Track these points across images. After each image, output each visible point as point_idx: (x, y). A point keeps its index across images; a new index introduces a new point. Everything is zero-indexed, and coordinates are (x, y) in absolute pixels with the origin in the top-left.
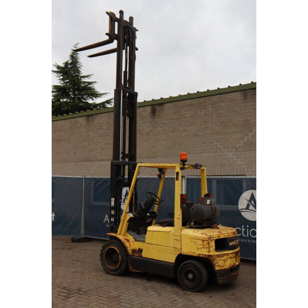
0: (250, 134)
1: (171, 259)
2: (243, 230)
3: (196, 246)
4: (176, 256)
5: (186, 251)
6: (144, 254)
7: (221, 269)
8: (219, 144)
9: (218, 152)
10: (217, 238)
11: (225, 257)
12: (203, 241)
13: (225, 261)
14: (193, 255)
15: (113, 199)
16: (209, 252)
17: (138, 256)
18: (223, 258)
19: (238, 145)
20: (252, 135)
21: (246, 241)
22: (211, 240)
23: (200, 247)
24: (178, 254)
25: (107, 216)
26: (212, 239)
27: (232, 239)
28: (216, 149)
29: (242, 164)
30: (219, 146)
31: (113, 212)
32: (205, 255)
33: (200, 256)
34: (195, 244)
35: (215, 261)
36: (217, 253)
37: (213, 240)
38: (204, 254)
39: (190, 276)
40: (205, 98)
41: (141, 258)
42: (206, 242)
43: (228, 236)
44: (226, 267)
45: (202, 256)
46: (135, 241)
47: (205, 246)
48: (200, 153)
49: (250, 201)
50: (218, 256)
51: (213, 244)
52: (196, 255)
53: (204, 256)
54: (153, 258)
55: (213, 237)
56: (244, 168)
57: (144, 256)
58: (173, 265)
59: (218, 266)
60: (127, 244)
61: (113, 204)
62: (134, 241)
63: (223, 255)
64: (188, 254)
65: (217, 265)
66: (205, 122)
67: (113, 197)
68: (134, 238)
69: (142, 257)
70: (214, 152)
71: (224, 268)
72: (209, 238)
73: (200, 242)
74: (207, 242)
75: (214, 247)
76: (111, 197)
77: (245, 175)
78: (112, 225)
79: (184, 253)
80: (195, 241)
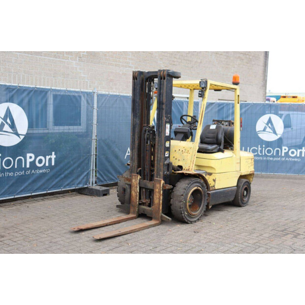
49: (267, 124)
64: (245, 174)
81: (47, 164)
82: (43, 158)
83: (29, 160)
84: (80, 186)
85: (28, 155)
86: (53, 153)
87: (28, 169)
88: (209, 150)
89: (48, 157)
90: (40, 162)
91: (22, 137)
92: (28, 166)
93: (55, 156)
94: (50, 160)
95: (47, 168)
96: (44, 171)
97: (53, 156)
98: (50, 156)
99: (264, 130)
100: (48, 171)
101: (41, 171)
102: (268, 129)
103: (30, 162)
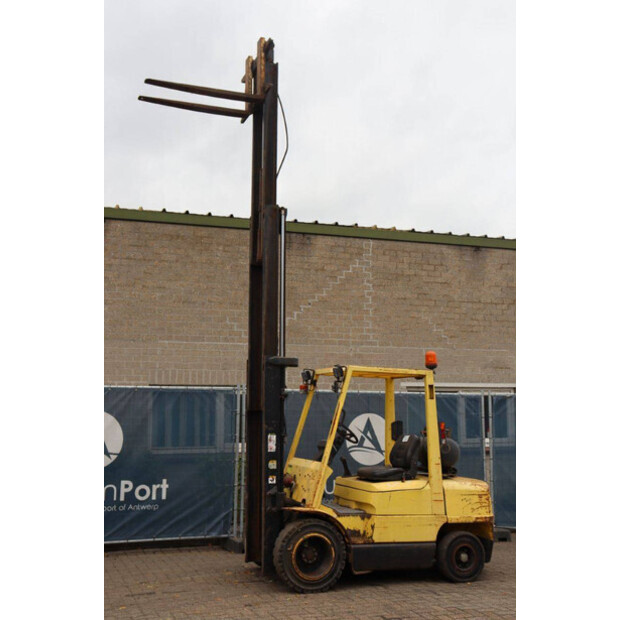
0: (296, 313)
1: (430, 535)
3: (470, 506)
4: (439, 527)
5: (455, 516)
6: (377, 538)
8: (236, 324)
9: (233, 340)
12: (480, 496)
14: (468, 521)
15: (273, 438)
16: (489, 512)
17: (365, 543)
20: (298, 315)
23: (475, 507)
24: (441, 524)
28: (230, 335)
31: (273, 465)
32: (486, 518)
33: (478, 520)
34: (468, 502)
38: (483, 516)
39: (464, 557)
40: (210, 229)
41: (372, 546)
42: (484, 498)
45: (481, 520)
46: (339, 516)
47: (484, 504)
48: (195, 339)
52: (472, 520)
53: (483, 520)
54: (397, 540)
57: (376, 541)
61: (272, 447)
62: (336, 516)
64: (460, 521)
66: (208, 277)
67: (272, 432)
68: (334, 511)
69: (373, 543)
70: (226, 340)
73: (476, 499)
74: (486, 497)
76: (268, 433)
78: (273, 491)
79: (454, 521)
80: (468, 498)
81: (154, 498)
82: (147, 488)
83: (123, 491)
84: (214, 535)
85: (123, 483)
86: (165, 481)
87: (122, 503)
88: (376, 476)
89: (155, 487)
90: (143, 492)
91: (114, 457)
92: (122, 498)
93: (167, 486)
94: (159, 491)
95: (154, 502)
96: (148, 507)
97: (165, 486)
98: (158, 486)
100: (155, 507)
101: (143, 507)
103: (126, 494)
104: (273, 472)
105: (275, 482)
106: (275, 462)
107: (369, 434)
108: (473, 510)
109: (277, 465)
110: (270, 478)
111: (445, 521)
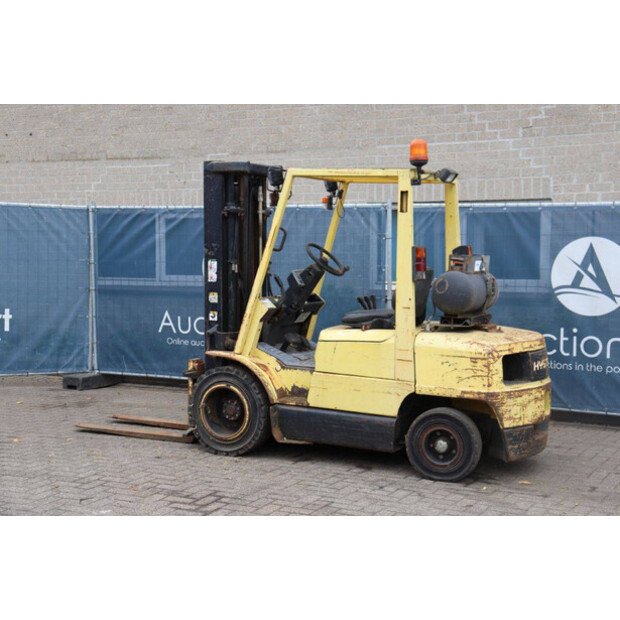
1: (388, 406)
2: (563, 339)
3: (456, 374)
4: (403, 398)
5: (427, 386)
6: (313, 400)
7: (515, 424)
10: (507, 353)
11: (525, 397)
12: (474, 360)
13: (524, 406)
14: (448, 394)
15: (213, 264)
16: (489, 385)
17: (297, 406)
18: (519, 400)
19: (531, 119)
21: (570, 367)
22: (494, 358)
23: (465, 375)
25: (167, 314)
26: (495, 354)
27: (537, 356)
28: (469, 130)
29: (541, 169)
30: (476, 121)
31: (214, 298)
32: (479, 393)
33: (466, 396)
34: (452, 368)
35: (504, 408)
36: (508, 388)
37: (499, 357)
38: (476, 391)
39: (441, 445)
41: (305, 410)
42: (480, 364)
43: (531, 347)
44: (526, 422)
45: (471, 396)
46: (283, 368)
47: (479, 373)
50: (510, 395)
51: (498, 366)
52: (454, 395)
53: (476, 396)
54: (339, 408)
55: (498, 349)
56: (547, 180)
57: (311, 405)
58: (395, 420)
59: (510, 418)
60: (264, 377)
61: (213, 276)
62: (279, 367)
63: (520, 393)
64: (435, 393)
65: (506, 416)
67: (212, 258)
68: (278, 360)
69: (308, 407)
71: (521, 424)
72: (490, 353)
73: (467, 363)
74: (484, 362)
75: (501, 374)
76: (208, 258)
77: (549, 200)
78: (213, 330)
79: (425, 392)
80: (452, 360)
99: (576, 283)
102: (587, 282)
104: (213, 307)
105: (216, 319)
106: (216, 295)
107: (591, 269)
108: (460, 379)
109: (219, 299)
110: (211, 314)
111: (413, 391)
